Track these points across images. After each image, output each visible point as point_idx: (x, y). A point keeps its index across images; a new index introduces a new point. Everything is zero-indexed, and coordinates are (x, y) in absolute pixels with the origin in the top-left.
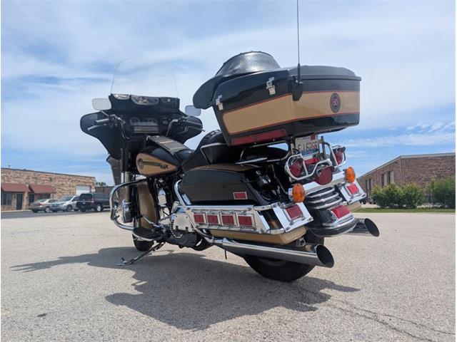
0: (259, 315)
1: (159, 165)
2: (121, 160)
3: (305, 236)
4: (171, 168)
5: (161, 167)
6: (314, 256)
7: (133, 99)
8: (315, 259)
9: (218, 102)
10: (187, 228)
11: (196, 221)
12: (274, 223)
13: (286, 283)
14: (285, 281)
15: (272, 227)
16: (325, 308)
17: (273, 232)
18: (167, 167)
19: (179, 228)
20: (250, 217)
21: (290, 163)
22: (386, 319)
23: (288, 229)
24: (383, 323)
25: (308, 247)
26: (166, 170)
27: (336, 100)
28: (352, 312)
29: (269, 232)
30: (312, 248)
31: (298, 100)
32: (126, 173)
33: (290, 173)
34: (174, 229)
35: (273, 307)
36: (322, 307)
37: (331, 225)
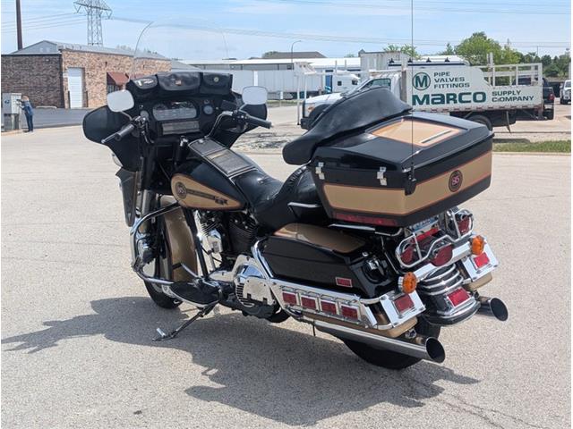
0: (364, 411)
1: (213, 198)
2: (140, 173)
3: (416, 327)
4: (232, 203)
5: (217, 201)
6: (423, 349)
7: (162, 84)
8: (423, 352)
9: (318, 171)
10: (265, 299)
11: (285, 300)
12: (381, 316)
13: (395, 371)
14: (394, 369)
15: (380, 322)
16: (433, 404)
17: (380, 327)
18: (226, 201)
19: (253, 297)
20: (355, 310)
21: (401, 248)
22: (489, 414)
23: (395, 324)
24: (486, 418)
25: (419, 339)
26: (224, 206)
27: (457, 177)
28: (459, 407)
29: (376, 327)
30: (423, 341)
31: (410, 193)
32: (145, 191)
33: (400, 261)
34: (245, 296)
35: (379, 402)
36: (430, 403)
37: (446, 313)
